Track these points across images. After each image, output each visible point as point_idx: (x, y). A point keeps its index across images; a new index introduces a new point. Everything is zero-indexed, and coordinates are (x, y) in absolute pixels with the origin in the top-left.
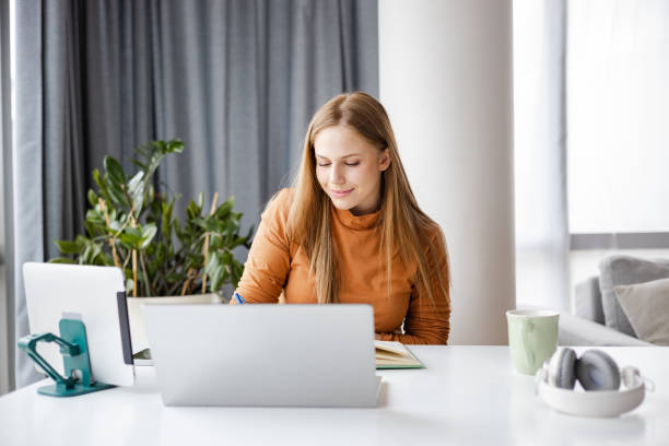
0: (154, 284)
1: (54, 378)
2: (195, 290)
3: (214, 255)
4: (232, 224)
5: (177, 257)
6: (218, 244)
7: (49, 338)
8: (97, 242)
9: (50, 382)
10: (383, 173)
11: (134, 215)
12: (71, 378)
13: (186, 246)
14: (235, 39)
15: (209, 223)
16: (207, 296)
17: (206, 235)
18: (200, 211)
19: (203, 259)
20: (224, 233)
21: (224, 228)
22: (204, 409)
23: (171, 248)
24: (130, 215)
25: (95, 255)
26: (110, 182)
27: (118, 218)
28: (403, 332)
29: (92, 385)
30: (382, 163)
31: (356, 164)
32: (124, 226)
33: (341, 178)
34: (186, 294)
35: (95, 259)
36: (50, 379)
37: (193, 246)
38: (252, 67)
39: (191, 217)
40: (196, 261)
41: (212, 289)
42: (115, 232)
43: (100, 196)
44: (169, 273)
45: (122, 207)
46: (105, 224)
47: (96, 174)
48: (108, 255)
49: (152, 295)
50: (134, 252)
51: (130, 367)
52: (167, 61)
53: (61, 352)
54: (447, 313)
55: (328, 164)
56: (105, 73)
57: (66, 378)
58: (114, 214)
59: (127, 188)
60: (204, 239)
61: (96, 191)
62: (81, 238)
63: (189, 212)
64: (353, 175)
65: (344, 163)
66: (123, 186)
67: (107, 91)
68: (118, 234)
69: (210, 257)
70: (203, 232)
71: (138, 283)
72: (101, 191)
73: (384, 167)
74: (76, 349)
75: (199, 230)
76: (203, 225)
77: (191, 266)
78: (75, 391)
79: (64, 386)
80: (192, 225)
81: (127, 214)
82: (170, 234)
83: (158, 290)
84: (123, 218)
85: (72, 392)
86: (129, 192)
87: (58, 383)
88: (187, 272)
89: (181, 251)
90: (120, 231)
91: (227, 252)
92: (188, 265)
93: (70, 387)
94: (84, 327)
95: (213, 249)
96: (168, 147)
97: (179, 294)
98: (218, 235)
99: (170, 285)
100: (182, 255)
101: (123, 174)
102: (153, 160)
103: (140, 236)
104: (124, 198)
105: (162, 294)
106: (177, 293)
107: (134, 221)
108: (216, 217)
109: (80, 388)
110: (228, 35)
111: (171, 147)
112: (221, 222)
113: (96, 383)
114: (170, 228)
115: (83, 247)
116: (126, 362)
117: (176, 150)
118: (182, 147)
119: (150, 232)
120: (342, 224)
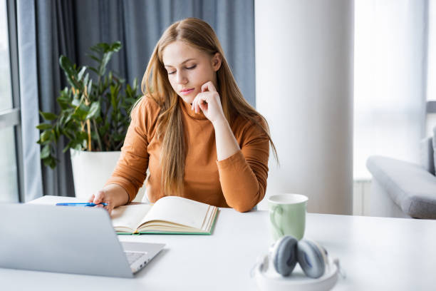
10: (217, 72)
11: (86, 96)
24: (83, 96)
26: (66, 74)
30: (215, 65)
31: (194, 67)
33: (185, 80)
39: (128, 96)
50: (88, 121)
55: (174, 72)
59: (77, 77)
63: (127, 93)
64: (193, 76)
65: (184, 68)
66: (73, 77)
68: (77, 108)
73: (217, 68)
86: (78, 81)
96: (111, 47)
103: (89, 110)
107: (86, 100)
115: (60, 115)
117: (115, 50)
118: (119, 48)
119: (94, 108)
120: (188, 115)
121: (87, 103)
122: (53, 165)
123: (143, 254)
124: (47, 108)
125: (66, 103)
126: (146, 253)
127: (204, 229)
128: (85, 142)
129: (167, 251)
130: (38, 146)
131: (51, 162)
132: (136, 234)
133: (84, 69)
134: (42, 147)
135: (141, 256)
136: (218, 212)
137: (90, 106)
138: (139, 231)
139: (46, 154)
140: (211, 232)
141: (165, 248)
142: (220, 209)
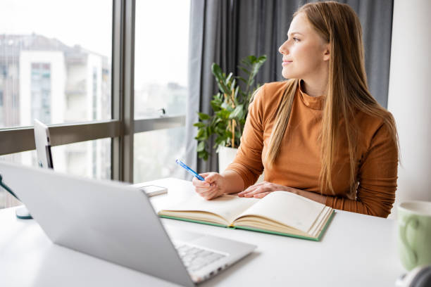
33: (285, 50)
42: (223, 109)
50: (234, 121)
66: (221, 81)
86: (226, 85)
96: (257, 60)
101: (222, 74)
107: (233, 103)
117: (261, 61)
118: (264, 60)
119: (238, 110)
120: (304, 104)
121: (233, 106)
122: (206, 158)
123: (224, 256)
124: (206, 111)
125: (217, 105)
126: (227, 254)
127: (310, 233)
128: (229, 139)
129: (258, 254)
130: (196, 141)
131: (204, 155)
132: (231, 227)
133: (231, 74)
134: (199, 142)
135: (220, 257)
136: (334, 214)
137: (235, 108)
138: (236, 225)
139: (201, 148)
140: (320, 238)
141: (257, 250)
142: (336, 211)
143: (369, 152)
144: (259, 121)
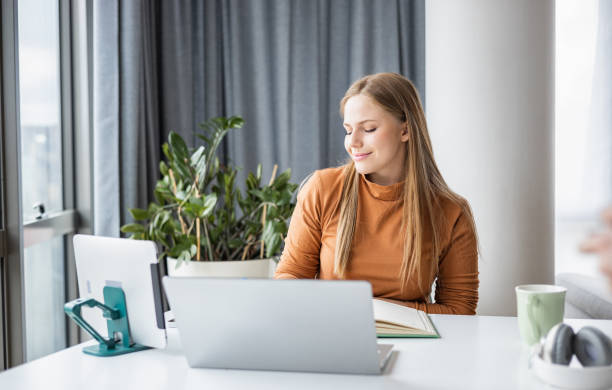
0: (217, 250)
1: (97, 339)
2: (254, 255)
3: (270, 223)
4: (288, 194)
5: (239, 224)
6: (274, 214)
7: (92, 303)
8: (168, 209)
9: (94, 343)
11: (197, 186)
12: (112, 340)
13: (247, 215)
14: (298, 20)
15: (266, 193)
16: (264, 261)
17: (264, 204)
18: (258, 182)
19: (261, 227)
20: (279, 204)
21: (279, 198)
22: (224, 372)
23: (233, 216)
24: (194, 186)
25: (164, 221)
26: (175, 156)
27: (184, 189)
28: (434, 301)
29: (131, 346)
30: (404, 134)
31: (373, 130)
32: (188, 196)
33: (358, 143)
34: (246, 259)
35: (164, 225)
36: (94, 340)
37: (252, 214)
38: (314, 47)
39: (250, 188)
40: (255, 229)
41: (268, 255)
42: (181, 201)
43: (169, 167)
44: (231, 239)
45: (187, 178)
46: (173, 194)
47: (166, 147)
48: (176, 222)
49: (214, 260)
50: (198, 220)
51: (163, 330)
52: (235, 40)
53: (104, 316)
54: (475, 284)
55: (351, 133)
56: (179, 53)
57: (108, 339)
58: (181, 185)
59: (190, 161)
60: (262, 208)
61: (166, 163)
62: (153, 205)
63: (248, 183)
64: (370, 139)
66: (186, 160)
67: (180, 69)
68: (183, 203)
69: (267, 224)
70: (261, 202)
71: (202, 248)
72: (170, 163)
73: (405, 138)
74: (117, 313)
75: (258, 200)
76: (261, 195)
77: (250, 233)
78: (116, 351)
79: (106, 347)
80: (251, 195)
81: (192, 185)
82: (232, 203)
83: (221, 255)
84: (189, 188)
85: (112, 352)
86: (192, 165)
87: (102, 344)
88: (246, 238)
89: (243, 219)
90: (185, 200)
91: (282, 221)
92: (248, 231)
93: (111, 347)
94: (123, 293)
95: (270, 218)
96: (229, 123)
97: (240, 259)
98: (274, 205)
99: (231, 251)
100: (243, 222)
101: (186, 149)
102: (217, 135)
103: (203, 205)
104: (188, 171)
105: (224, 258)
106: (237, 258)
107: (197, 192)
108: (274, 188)
109: (121, 348)
110: (292, 15)
111: (232, 123)
112: (278, 193)
113: (135, 344)
114: (232, 198)
115: (154, 213)
116: (159, 327)
117: (236, 126)
118: (241, 123)
119: (211, 202)
120: (372, 196)
121: (197, 195)
125: (166, 196)
133: (202, 149)
137: (203, 199)
143: (450, 245)
144: (317, 218)
